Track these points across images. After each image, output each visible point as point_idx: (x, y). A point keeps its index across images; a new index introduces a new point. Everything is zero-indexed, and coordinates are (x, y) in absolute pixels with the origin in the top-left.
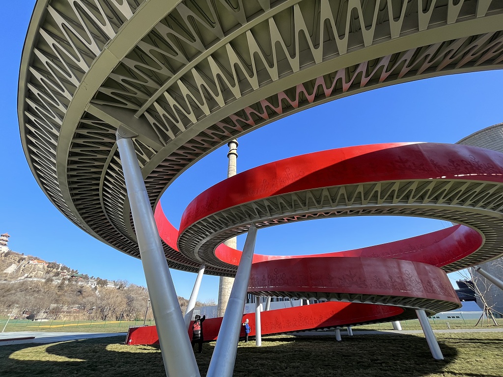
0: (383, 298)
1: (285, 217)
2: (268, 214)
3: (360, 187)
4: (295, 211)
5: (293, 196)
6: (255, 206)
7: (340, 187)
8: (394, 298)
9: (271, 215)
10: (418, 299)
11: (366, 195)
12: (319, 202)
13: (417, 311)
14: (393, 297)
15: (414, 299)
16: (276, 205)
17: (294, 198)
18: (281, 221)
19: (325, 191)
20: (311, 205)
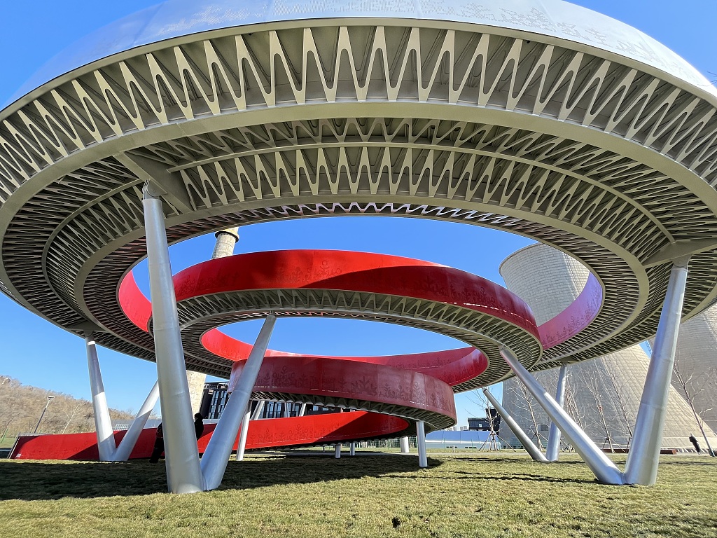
0: (389, 407)
1: (310, 311)
2: (294, 305)
3: (389, 298)
4: (323, 307)
5: (325, 292)
6: (280, 294)
7: (370, 294)
8: (398, 408)
9: (296, 307)
10: (420, 410)
11: (393, 305)
12: (349, 303)
13: (417, 423)
14: (398, 406)
15: (416, 410)
16: (305, 298)
17: (326, 294)
18: (304, 314)
19: (357, 295)
20: (341, 305)
